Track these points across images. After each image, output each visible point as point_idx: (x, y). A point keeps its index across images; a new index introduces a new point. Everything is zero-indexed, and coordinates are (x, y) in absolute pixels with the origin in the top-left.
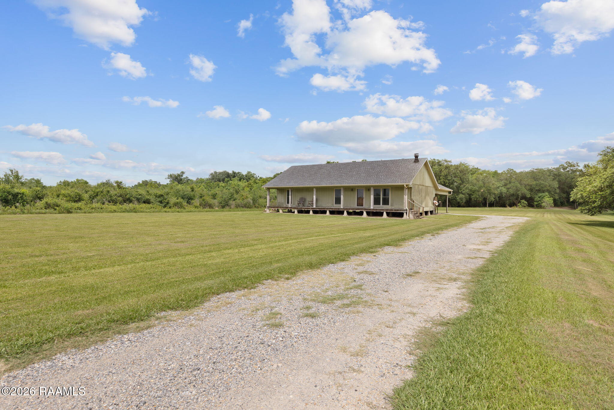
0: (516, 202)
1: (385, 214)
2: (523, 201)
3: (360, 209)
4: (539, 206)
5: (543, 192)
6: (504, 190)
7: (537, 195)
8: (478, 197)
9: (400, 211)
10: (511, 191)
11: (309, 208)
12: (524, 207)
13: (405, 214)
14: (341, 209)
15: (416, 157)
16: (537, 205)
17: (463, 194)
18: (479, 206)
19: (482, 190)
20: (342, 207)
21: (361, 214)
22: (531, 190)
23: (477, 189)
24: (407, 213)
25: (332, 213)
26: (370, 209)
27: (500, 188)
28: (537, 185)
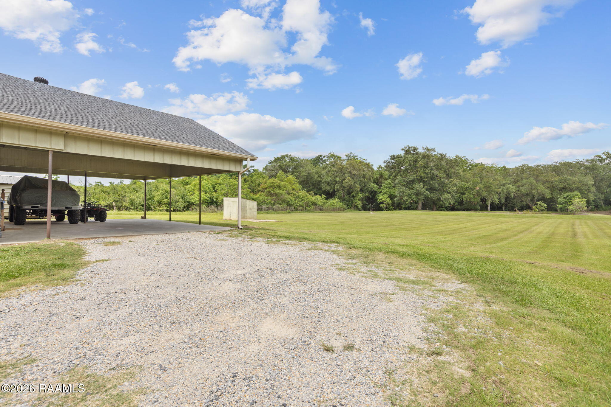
0: (530, 205)
2: (540, 203)
4: (565, 211)
5: (571, 190)
6: (512, 189)
7: (561, 194)
8: (472, 196)
10: (524, 190)
12: (542, 210)
16: (561, 209)
17: (449, 193)
18: (475, 210)
19: (477, 188)
22: (552, 189)
23: (471, 186)
27: (507, 185)
28: (560, 181)
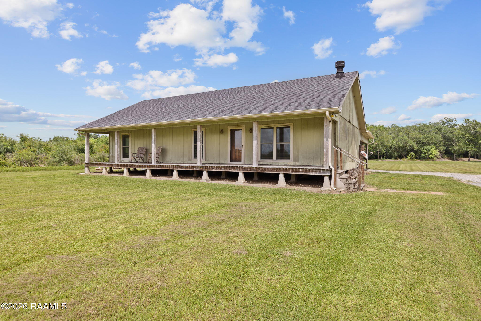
0: (405, 154)
1: (282, 178)
2: (411, 153)
3: (234, 168)
5: (430, 144)
6: (393, 143)
7: (424, 147)
8: (372, 149)
9: (316, 172)
10: (400, 144)
11: (145, 166)
12: (413, 158)
13: (326, 179)
14: (197, 167)
15: (340, 66)
16: (424, 157)
19: (376, 143)
20: (199, 164)
21: (233, 176)
22: (418, 143)
24: (330, 177)
25: (183, 174)
26: (251, 169)
28: (423, 138)
